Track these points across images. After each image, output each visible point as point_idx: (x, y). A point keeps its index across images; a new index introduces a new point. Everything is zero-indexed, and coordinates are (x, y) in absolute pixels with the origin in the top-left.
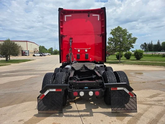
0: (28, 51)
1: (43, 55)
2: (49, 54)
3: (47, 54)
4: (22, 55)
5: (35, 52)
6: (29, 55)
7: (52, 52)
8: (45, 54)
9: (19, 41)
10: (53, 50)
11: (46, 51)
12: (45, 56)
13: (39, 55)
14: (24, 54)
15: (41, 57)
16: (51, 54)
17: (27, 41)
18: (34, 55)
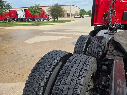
0: (71, 13)
1: (82, 17)
2: (87, 16)
3: (86, 16)
4: (67, 17)
5: (76, 14)
6: (71, 17)
7: (90, 14)
8: (84, 16)
9: (65, 5)
11: (86, 13)
12: (84, 17)
14: (68, 16)
15: (80, 18)
16: (89, 16)
17: (71, 5)
18: (75, 17)
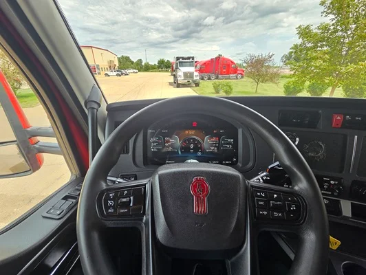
0: (98, 66)
1: (122, 73)
2: (135, 71)
3: (132, 71)
6: (100, 73)
7: (140, 67)
8: (128, 71)
10: (143, 64)
11: (132, 66)
12: (127, 75)
13: (115, 74)
15: (119, 77)
16: (139, 72)
17: (92, 47)
18: (106, 74)
